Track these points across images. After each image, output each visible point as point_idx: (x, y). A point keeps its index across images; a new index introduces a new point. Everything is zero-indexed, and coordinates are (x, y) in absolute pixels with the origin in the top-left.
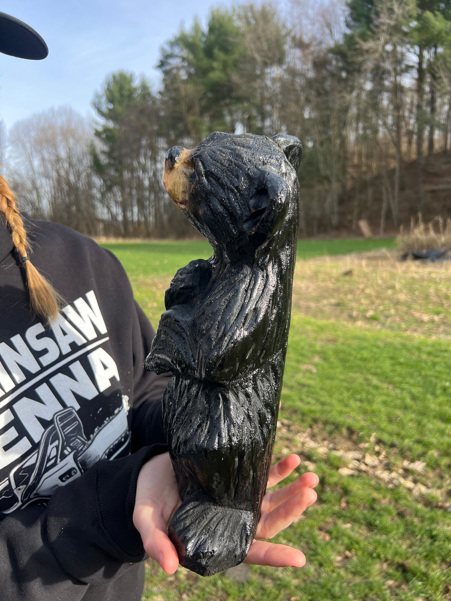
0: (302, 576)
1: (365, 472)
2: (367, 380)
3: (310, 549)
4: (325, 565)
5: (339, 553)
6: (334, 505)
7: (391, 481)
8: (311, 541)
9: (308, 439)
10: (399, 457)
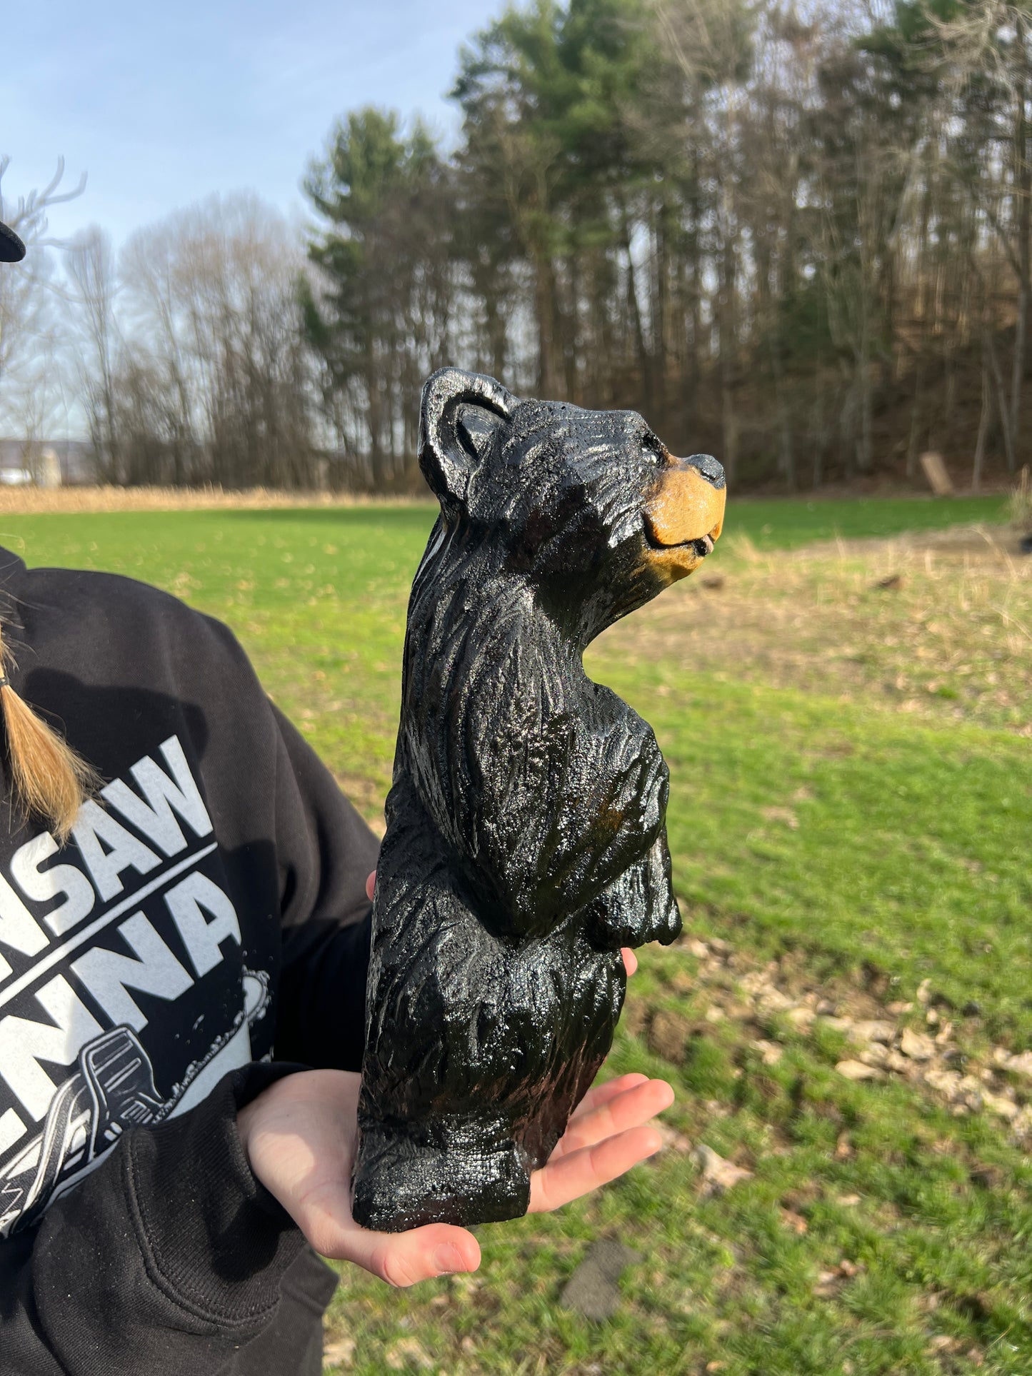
0: (737, 1314)
1: (899, 1072)
2: (917, 848)
3: (760, 1252)
4: (791, 1290)
5: (827, 1265)
6: (821, 1149)
7: (960, 1098)
8: (762, 1233)
9: (769, 988)
10: (985, 1041)
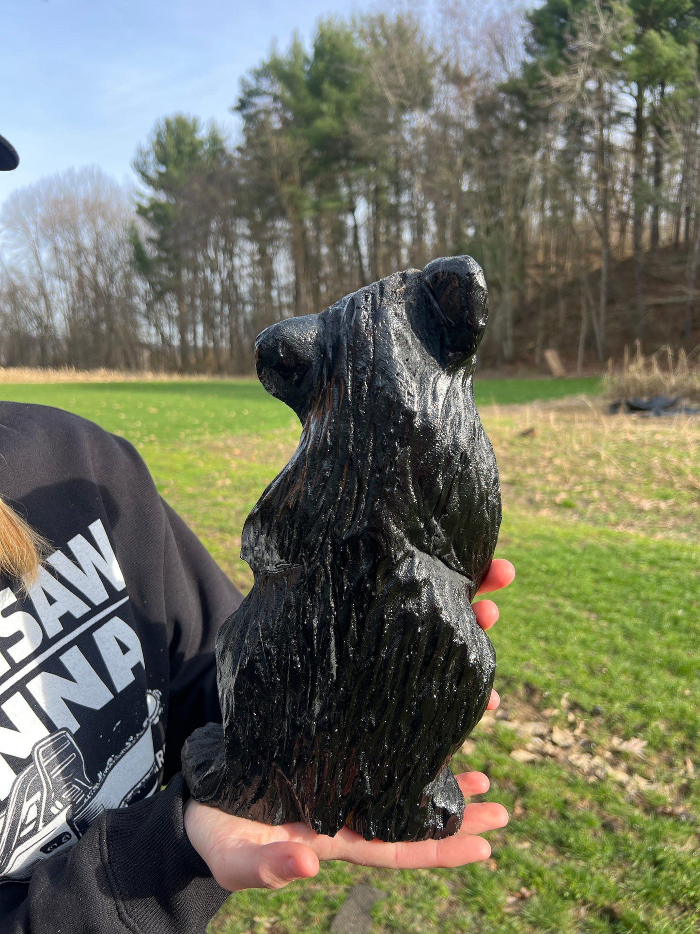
0: (453, 929)
1: (552, 756)
3: (467, 886)
4: (489, 911)
5: (511, 891)
7: (592, 772)
8: (467, 872)
10: (606, 733)
